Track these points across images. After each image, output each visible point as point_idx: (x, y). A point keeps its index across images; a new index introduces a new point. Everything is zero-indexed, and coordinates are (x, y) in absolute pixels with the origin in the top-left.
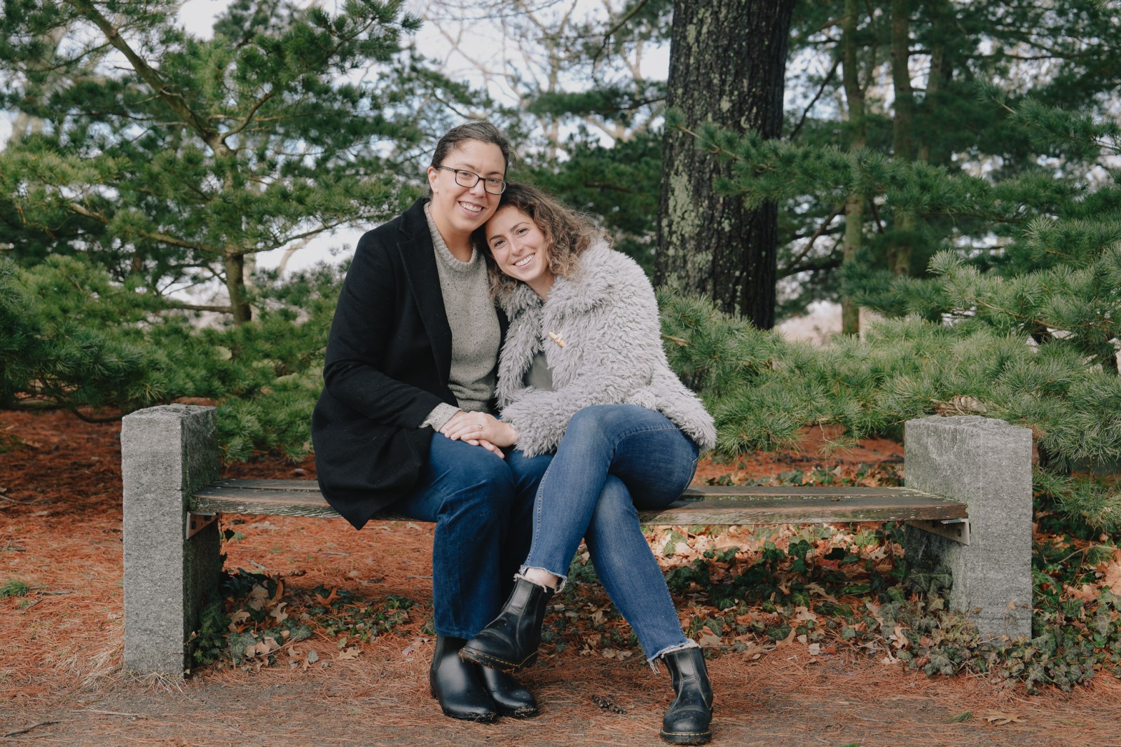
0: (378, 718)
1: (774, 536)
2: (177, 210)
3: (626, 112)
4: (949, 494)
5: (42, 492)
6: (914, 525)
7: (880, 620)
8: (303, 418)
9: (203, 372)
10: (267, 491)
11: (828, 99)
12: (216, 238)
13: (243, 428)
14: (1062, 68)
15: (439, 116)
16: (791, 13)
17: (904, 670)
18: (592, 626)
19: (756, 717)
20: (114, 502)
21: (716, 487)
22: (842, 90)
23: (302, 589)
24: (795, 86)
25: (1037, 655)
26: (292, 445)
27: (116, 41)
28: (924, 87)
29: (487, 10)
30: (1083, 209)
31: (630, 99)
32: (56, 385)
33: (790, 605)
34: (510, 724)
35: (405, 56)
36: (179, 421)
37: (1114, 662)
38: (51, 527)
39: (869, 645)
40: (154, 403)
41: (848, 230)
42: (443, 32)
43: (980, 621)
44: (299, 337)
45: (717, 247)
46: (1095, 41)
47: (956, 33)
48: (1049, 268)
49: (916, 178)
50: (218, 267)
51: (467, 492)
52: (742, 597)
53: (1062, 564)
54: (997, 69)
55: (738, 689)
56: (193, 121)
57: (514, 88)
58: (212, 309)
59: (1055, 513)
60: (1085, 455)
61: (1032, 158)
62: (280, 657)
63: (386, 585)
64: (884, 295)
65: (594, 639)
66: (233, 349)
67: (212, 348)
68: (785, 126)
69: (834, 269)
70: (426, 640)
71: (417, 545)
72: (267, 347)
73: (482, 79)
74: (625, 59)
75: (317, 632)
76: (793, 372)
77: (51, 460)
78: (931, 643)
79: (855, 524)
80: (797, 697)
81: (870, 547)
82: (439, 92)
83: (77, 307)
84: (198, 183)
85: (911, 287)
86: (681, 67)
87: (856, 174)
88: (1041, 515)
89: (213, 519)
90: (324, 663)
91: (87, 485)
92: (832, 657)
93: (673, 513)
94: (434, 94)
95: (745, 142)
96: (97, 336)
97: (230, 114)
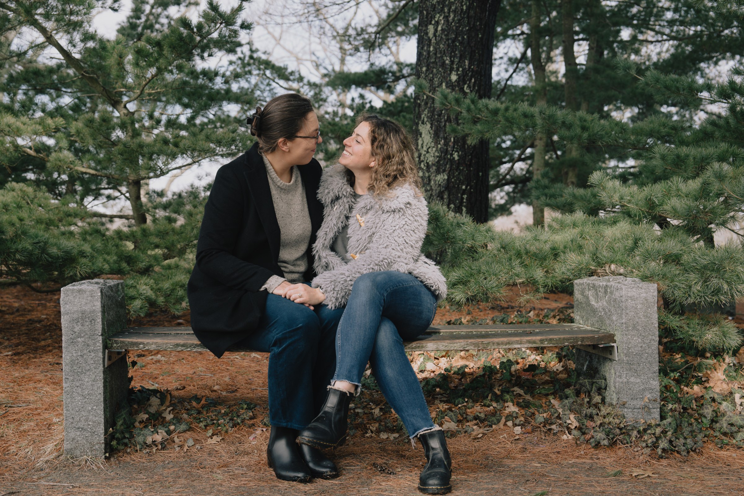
0: (233, 481)
1: (490, 357)
2: (95, 152)
3: (391, 84)
4: (604, 327)
5: (8, 339)
6: (581, 348)
7: (560, 411)
8: (181, 287)
9: (115, 258)
10: (159, 335)
11: (522, 72)
12: (122, 170)
13: (141, 294)
14: (677, 47)
15: (268, 88)
16: (496, 16)
17: (576, 443)
18: (373, 418)
19: (480, 475)
20: (57, 345)
21: (451, 326)
22: (531, 66)
23: (183, 398)
24: (500, 64)
25: (664, 432)
26: (174, 304)
27: (50, 40)
28: (585, 63)
29: (298, 18)
30: (690, 140)
31: (393, 76)
32: (16, 269)
33: (501, 401)
34: (320, 483)
35: (246, 49)
36: (99, 290)
37: (716, 437)
38: (14, 363)
39: (554, 427)
40: (83, 278)
41: (536, 158)
42: (269, 33)
43: (626, 410)
44: (178, 234)
45: (450, 171)
46: (699, 28)
47: (606, 26)
48: (667, 179)
49: (578, 123)
50: (124, 189)
51: (289, 332)
52: (470, 397)
53: (680, 372)
54: (632, 49)
55: (469, 457)
56: (104, 93)
57: (317, 70)
58: (121, 217)
59: (674, 340)
60: (692, 301)
61: (657, 107)
62: (168, 443)
63: (238, 394)
64: (559, 200)
65: (374, 426)
66: (135, 243)
67: (120, 243)
68: (493, 91)
69: (528, 183)
70: (264, 430)
71: (258, 368)
72: (156, 240)
73: (295, 63)
74: (389, 48)
75: (193, 426)
76: (500, 251)
77: (13, 319)
78: (594, 425)
79: (543, 348)
80: (507, 462)
81: (553, 363)
82: (268, 73)
83: (30, 217)
84: (109, 135)
85: (577, 194)
86: (425, 53)
87: (539, 121)
88: (665, 340)
89: (123, 354)
90: (198, 446)
91: (39, 334)
92: (529, 435)
93: (424, 343)
94: (264, 74)
95: (468, 101)
96: (42, 236)
97: (130, 88)
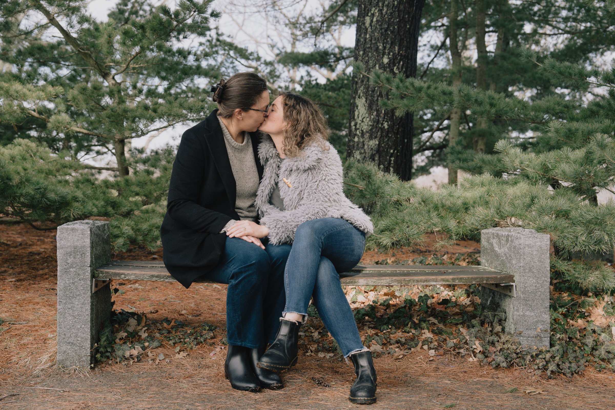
0: (196, 390)
1: (411, 292)
2: (88, 115)
3: (332, 64)
4: (505, 270)
5: (12, 268)
6: (486, 286)
7: (467, 337)
8: (157, 228)
9: (102, 203)
10: (137, 267)
11: (442, 57)
12: (110, 131)
13: (124, 233)
14: (570, 40)
15: (231, 66)
16: (421, 10)
17: (480, 364)
18: (313, 340)
19: (400, 389)
20: (52, 274)
21: (379, 265)
22: (449, 53)
23: (156, 320)
24: (424, 50)
25: (553, 357)
26: (150, 242)
27: (53, 21)
28: (494, 51)
29: (258, 8)
30: (579, 116)
31: (334, 57)
32: (20, 210)
33: (419, 329)
34: (268, 393)
35: (213, 33)
36: (89, 229)
37: (595, 362)
38: (17, 287)
39: (462, 351)
40: (75, 219)
41: (452, 128)
42: (234, 20)
43: (522, 338)
44: (155, 184)
45: (381, 137)
46: (588, 24)
47: (512, 21)
48: (560, 149)
49: (487, 100)
50: (111, 146)
51: (245, 267)
52: (393, 325)
53: (567, 308)
54: (534, 41)
55: (391, 374)
56: (96, 66)
57: (272, 50)
58: (107, 169)
59: (563, 281)
60: (579, 249)
61: (552, 89)
62: (143, 357)
63: (201, 318)
64: (470, 163)
65: (314, 347)
66: (119, 191)
67: (107, 190)
68: (418, 72)
69: (444, 149)
70: (223, 348)
71: (218, 297)
72: (137, 189)
73: (254, 46)
74: (332, 35)
75: (164, 343)
76: (421, 204)
77: (17, 251)
78: (495, 350)
79: (454, 286)
80: (423, 379)
81: (462, 298)
82: (232, 53)
83: (32, 167)
84: (99, 100)
85: (486, 159)
86: (362, 40)
87: (456, 98)
88: (555, 281)
89: (107, 282)
90: (167, 360)
91: (38, 265)
92: (442, 357)
93: (356, 279)
94: (229, 54)
95: (397, 80)
96: (43, 183)
97: (117, 63)
